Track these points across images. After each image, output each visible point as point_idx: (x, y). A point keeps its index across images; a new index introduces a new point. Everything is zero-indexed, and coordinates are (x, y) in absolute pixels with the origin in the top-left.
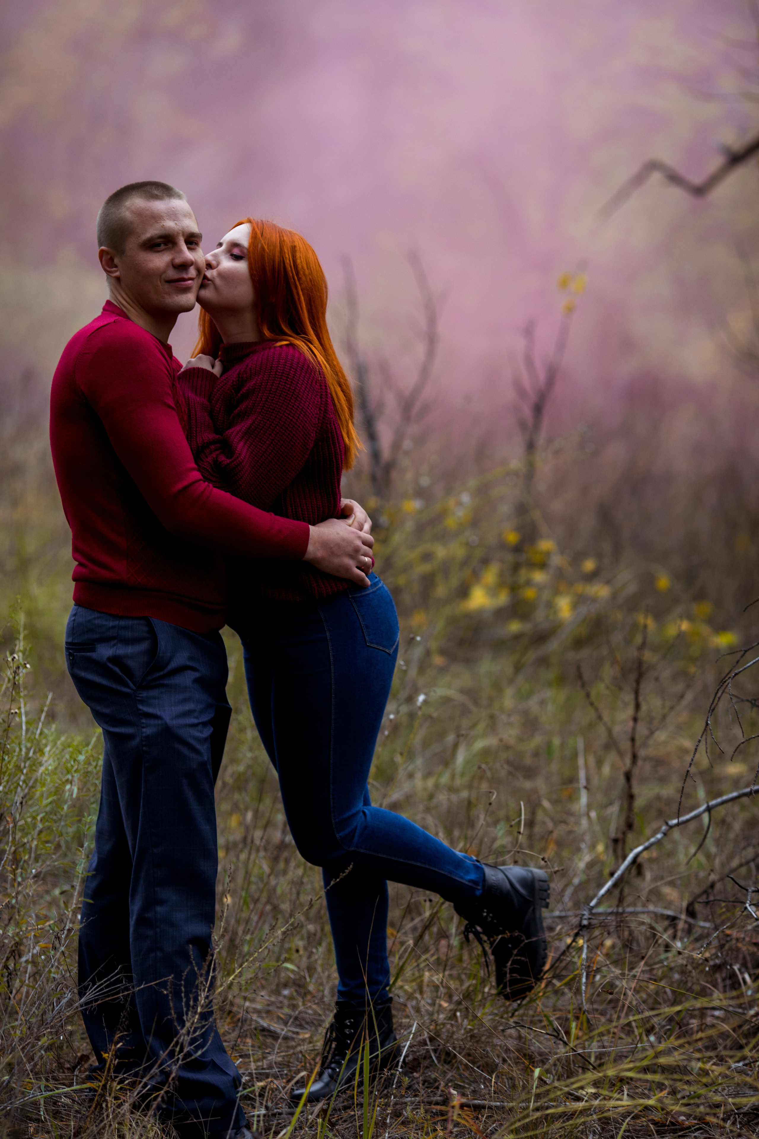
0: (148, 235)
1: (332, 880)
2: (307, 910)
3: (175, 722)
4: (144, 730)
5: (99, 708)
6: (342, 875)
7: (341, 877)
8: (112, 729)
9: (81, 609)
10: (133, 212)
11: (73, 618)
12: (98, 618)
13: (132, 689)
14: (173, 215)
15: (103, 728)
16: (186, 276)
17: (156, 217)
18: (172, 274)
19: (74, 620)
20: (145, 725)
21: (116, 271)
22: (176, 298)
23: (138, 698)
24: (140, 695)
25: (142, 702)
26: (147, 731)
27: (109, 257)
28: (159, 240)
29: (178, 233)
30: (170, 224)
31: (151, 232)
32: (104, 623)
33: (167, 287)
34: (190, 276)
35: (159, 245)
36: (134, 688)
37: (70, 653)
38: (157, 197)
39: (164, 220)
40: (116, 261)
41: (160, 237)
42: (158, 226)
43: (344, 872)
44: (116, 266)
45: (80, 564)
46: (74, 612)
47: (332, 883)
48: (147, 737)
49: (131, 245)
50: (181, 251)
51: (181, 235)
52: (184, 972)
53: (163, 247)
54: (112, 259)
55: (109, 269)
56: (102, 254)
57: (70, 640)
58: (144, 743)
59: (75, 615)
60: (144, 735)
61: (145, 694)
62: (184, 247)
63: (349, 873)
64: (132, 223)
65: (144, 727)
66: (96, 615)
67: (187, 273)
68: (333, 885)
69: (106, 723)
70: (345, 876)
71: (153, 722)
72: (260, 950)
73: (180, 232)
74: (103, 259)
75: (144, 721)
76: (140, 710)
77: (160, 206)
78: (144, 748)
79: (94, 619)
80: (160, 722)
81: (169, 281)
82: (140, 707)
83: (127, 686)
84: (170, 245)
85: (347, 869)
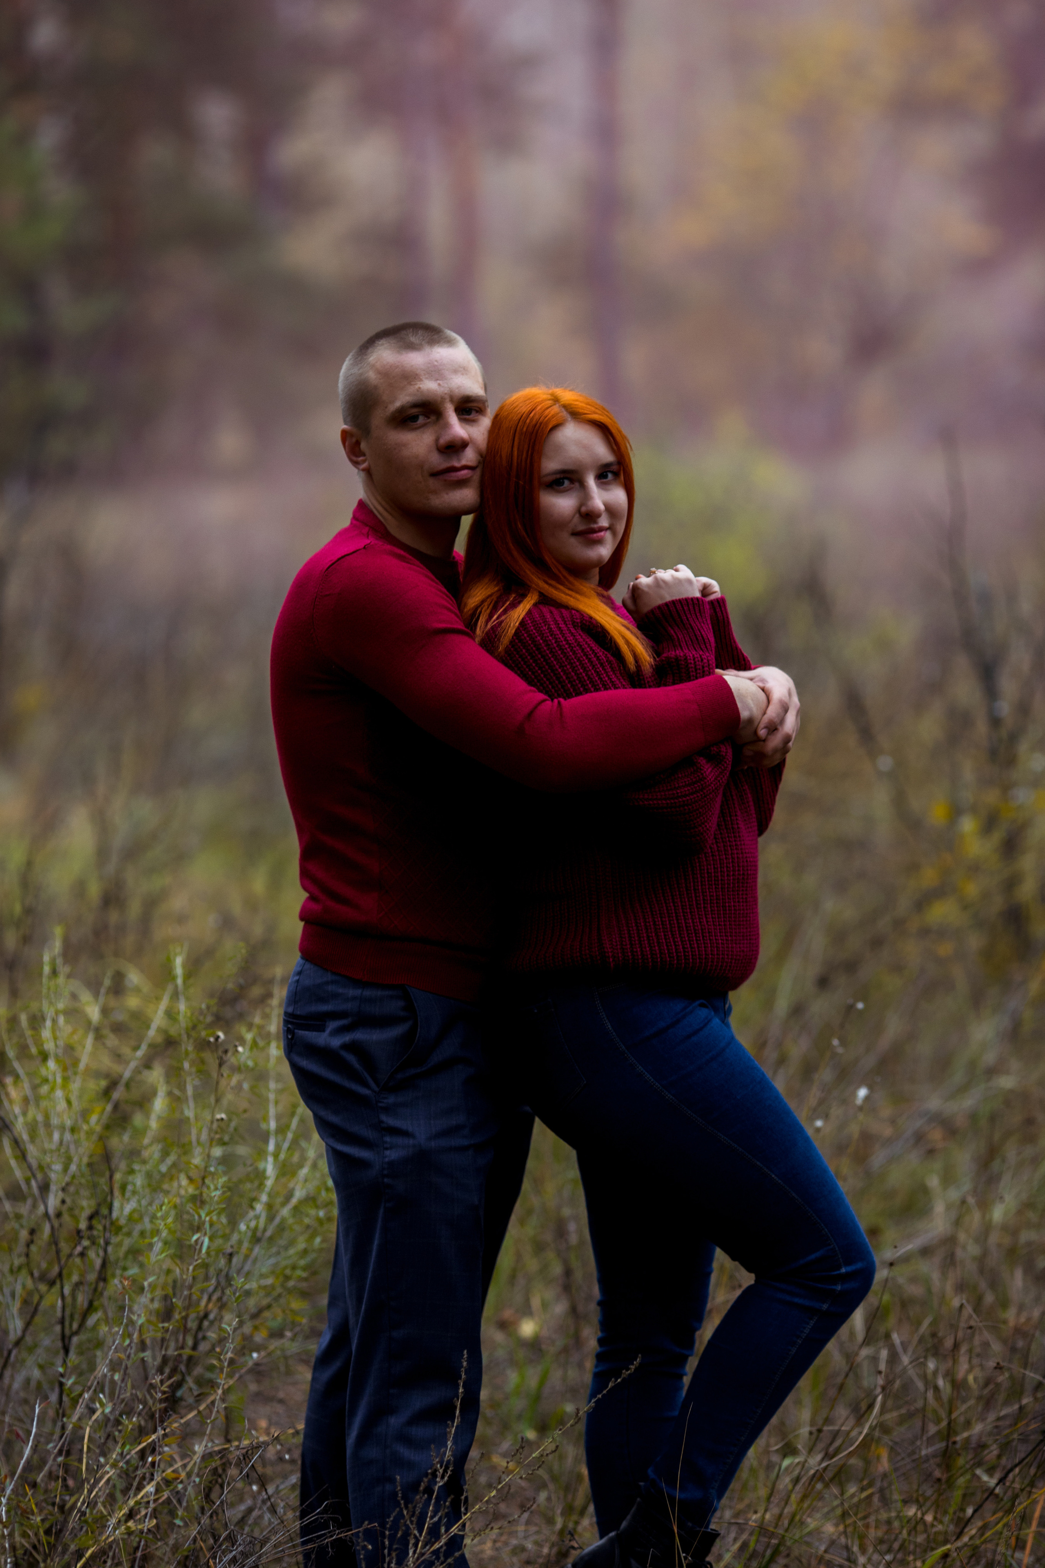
0: (398, 404)
1: (610, 1380)
2: (572, 1426)
3: (433, 1144)
4: (387, 1153)
5: (323, 1113)
6: (625, 1373)
7: (623, 1376)
8: (340, 1147)
9: (308, 966)
10: (379, 372)
11: (297, 978)
12: (332, 982)
13: (373, 1091)
14: (436, 371)
15: (327, 1144)
16: (457, 464)
17: (409, 377)
18: (437, 461)
19: (298, 981)
20: (388, 1146)
21: (364, 461)
22: (446, 496)
23: (380, 1105)
24: (385, 1101)
25: (387, 1110)
26: (392, 1155)
27: (354, 440)
28: (414, 411)
29: (443, 398)
30: (430, 386)
31: (403, 399)
32: (341, 991)
33: (432, 483)
34: (464, 462)
35: (414, 418)
36: (377, 1089)
37: (288, 1028)
38: (411, 347)
39: (421, 380)
40: (363, 446)
41: (415, 405)
42: (412, 389)
43: (628, 1369)
44: (364, 455)
45: (312, 898)
46: (299, 969)
47: (611, 1385)
48: (391, 1164)
49: (378, 419)
50: (447, 426)
51: (448, 400)
52: (389, 1517)
53: (421, 420)
54: (358, 443)
55: (354, 459)
56: (345, 435)
57: (290, 1010)
58: (385, 1172)
59: (299, 973)
60: (387, 1160)
61: (391, 1099)
62: (453, 419)
63: (636, 1369)
64: (376, 387)
65: (387, 1149)
66: (329, 977)
67: (459, 460)
68: (612, 1388)
69: (333, 1136)
70: (630, 1374)
71: (399, 1140)
72: (500, 1487)
73: (447, 397)
74: (347, 444)
75: (388, 1139)
76: (382, 1122)
77: (415, 359)
78: (386, 1180)
79: (327, 983)
80: (411, 1141)
81: (435, 474)
82: (384, 1118)
83: (366, 1085)
84: (433, 418)
85: (633, 1364)
